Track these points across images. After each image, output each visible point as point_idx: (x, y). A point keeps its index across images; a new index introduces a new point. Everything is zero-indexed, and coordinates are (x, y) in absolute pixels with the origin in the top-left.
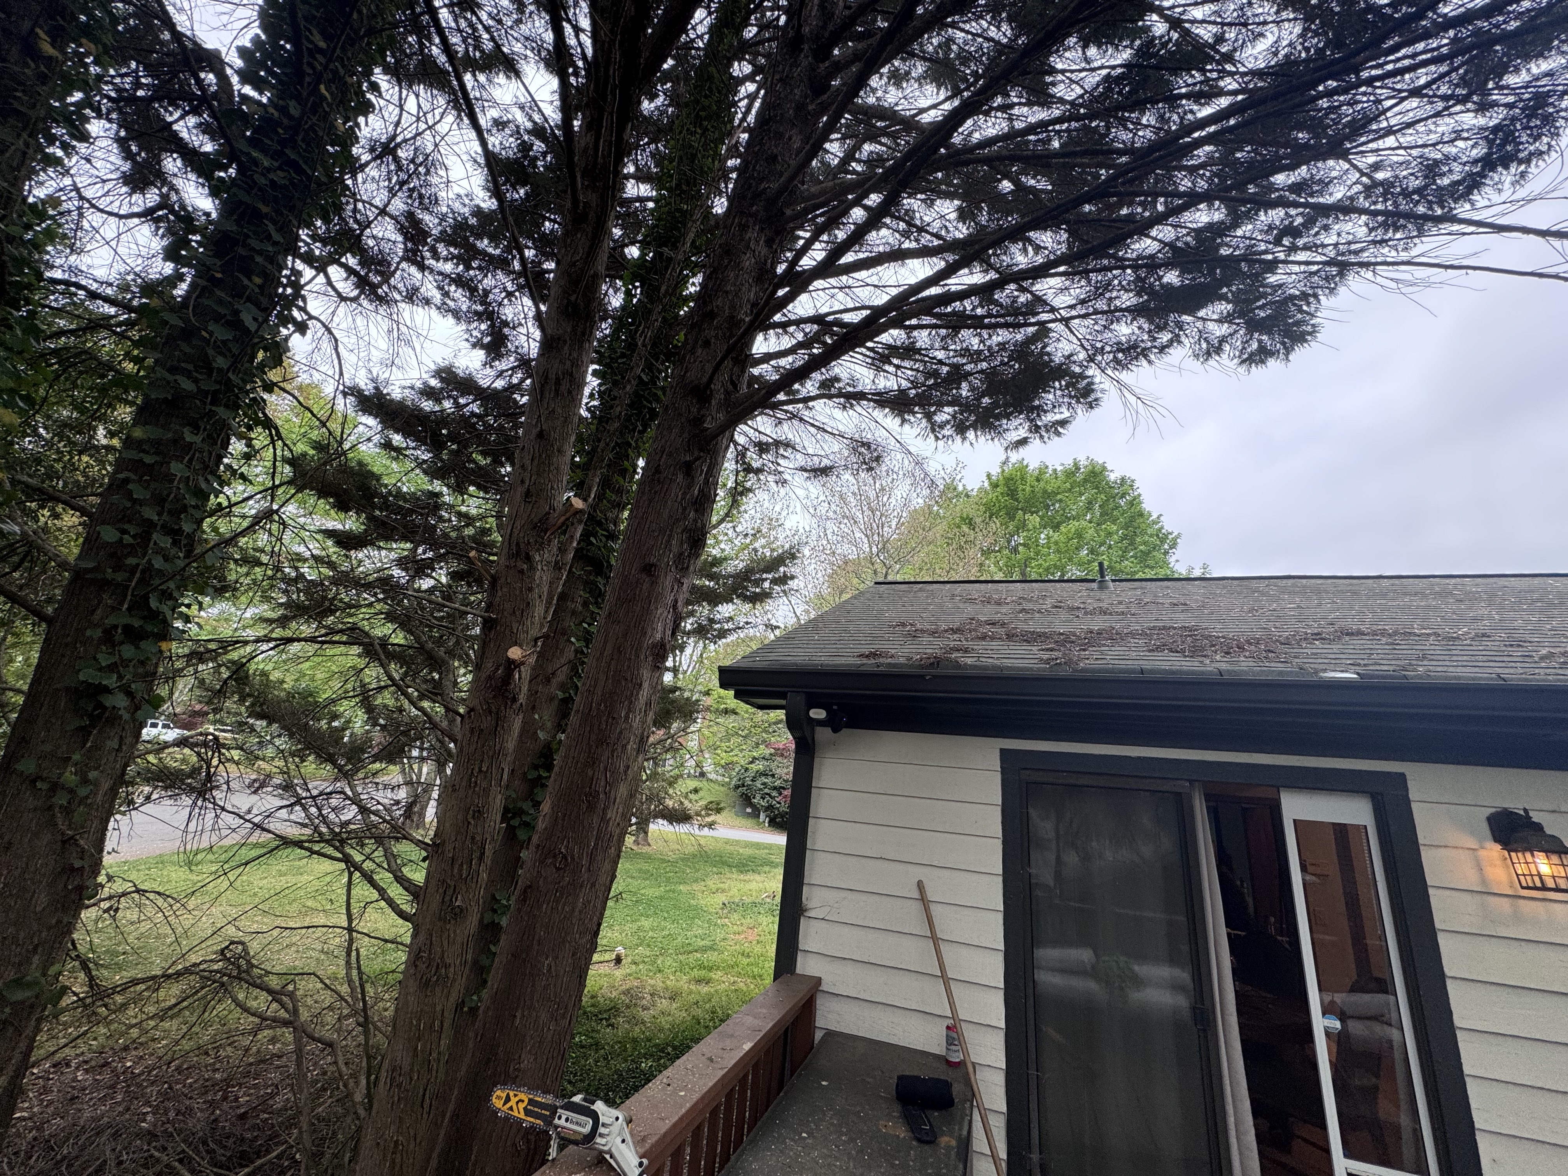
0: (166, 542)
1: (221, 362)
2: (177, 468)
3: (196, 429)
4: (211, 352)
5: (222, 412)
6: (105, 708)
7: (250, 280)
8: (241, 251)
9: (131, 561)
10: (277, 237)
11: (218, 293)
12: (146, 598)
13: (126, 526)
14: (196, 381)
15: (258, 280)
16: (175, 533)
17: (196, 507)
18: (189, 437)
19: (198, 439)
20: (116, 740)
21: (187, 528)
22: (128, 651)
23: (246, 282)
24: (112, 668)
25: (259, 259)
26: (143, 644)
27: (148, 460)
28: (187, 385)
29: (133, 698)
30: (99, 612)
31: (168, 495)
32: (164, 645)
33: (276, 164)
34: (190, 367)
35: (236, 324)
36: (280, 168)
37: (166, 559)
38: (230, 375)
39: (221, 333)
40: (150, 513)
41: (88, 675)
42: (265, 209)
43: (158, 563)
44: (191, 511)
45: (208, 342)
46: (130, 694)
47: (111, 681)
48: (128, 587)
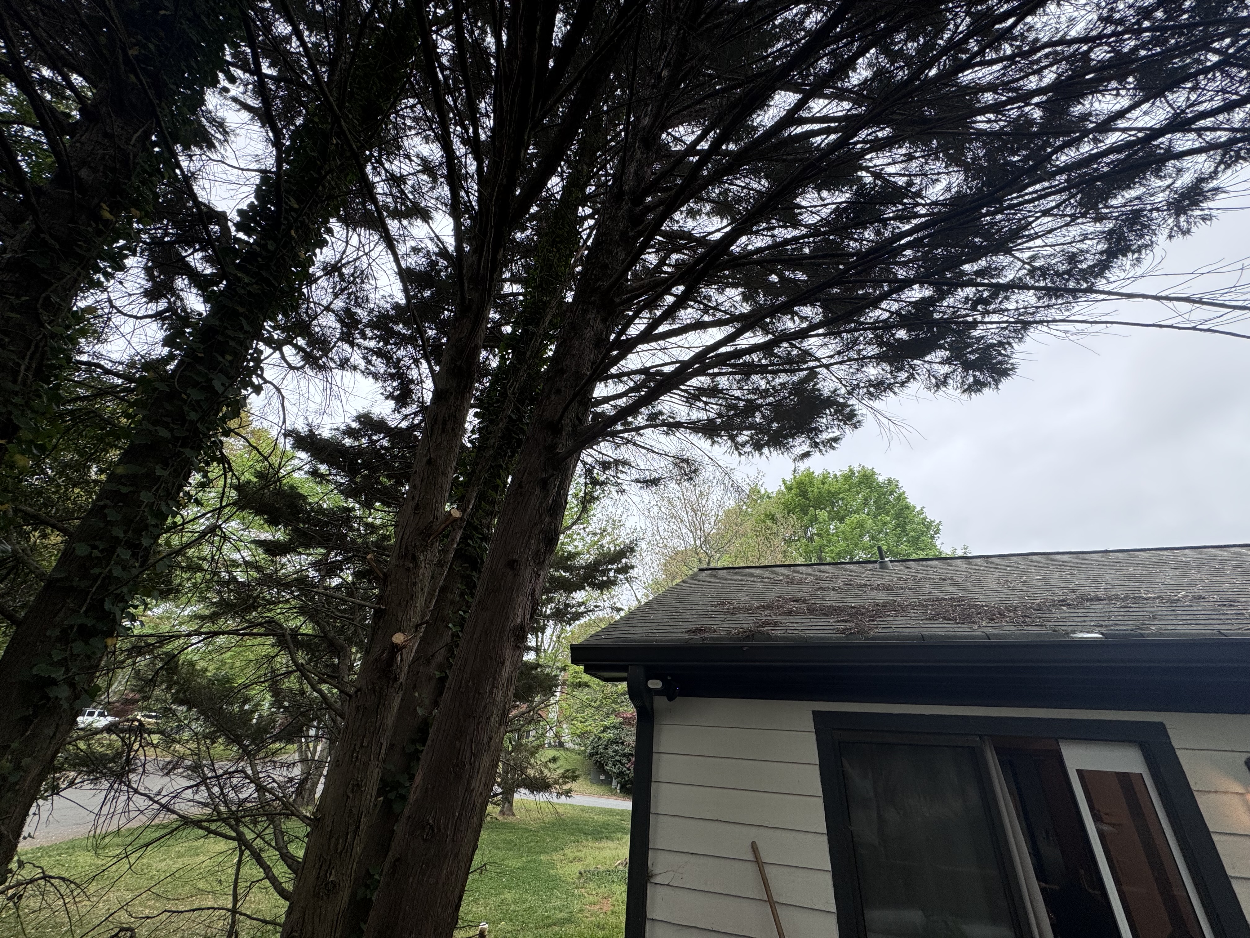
0: (125, 554)
1: (193, 416)
2: (145, 497)
3: (165, 465)
4: (186, 408)
5: (187, 452)
6: (49, 699)
7: (224, 358)
8: (220, 338)
9: (96, 571)
10: (247, 327)
11: (199, 367)
12: (102, 601)
13: (97, 543)
14: (171, 430)
15: (229, 358)
16: (134, 547)
17: (156, 526)
18: (159, 472)
19: (165, 473)
20: (53, 728)
21: (145, 542)
22: (78, 647)
23: (220, 359)
24: (63, 663)
25: (232, 343)
26: (93, 641)
27: (124, 490)
28: (164, 433)
29: (75, 689)
30: (61, 614)
31: (136, 517)
32: (110, 641)
33: (254, 281)
34: (169, 420)
35: (209, 389)
36: (256, 283)
37: (124, 568)
38: (199, 425)
39: (195, 395)
40: (118, 532)
41: (41, 669)
42: (241, 310)
43: (117, 572)
44: (151, 528)
45: (185, 402)
46: (72, 685)
47: (59, 674)
48: (89, 592)
